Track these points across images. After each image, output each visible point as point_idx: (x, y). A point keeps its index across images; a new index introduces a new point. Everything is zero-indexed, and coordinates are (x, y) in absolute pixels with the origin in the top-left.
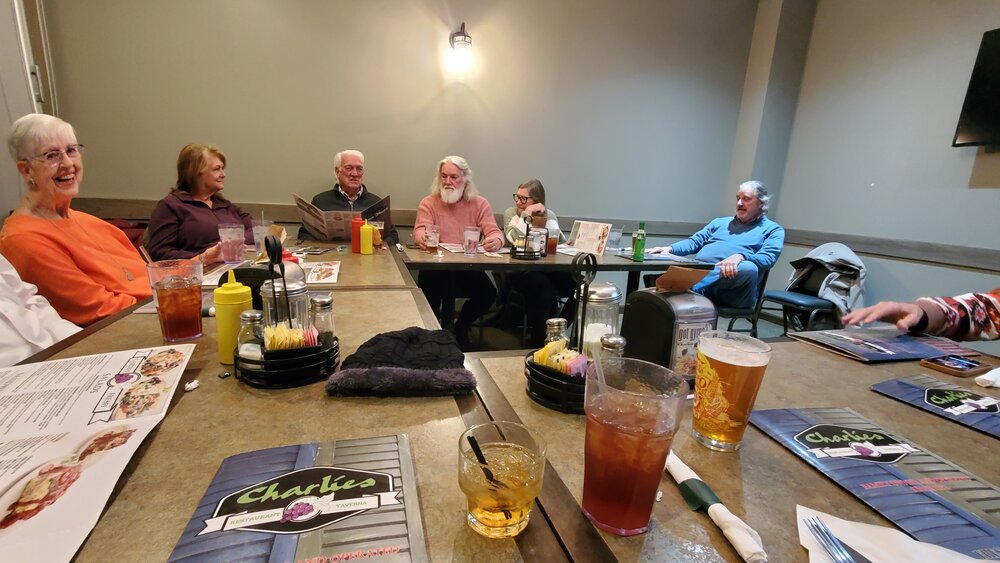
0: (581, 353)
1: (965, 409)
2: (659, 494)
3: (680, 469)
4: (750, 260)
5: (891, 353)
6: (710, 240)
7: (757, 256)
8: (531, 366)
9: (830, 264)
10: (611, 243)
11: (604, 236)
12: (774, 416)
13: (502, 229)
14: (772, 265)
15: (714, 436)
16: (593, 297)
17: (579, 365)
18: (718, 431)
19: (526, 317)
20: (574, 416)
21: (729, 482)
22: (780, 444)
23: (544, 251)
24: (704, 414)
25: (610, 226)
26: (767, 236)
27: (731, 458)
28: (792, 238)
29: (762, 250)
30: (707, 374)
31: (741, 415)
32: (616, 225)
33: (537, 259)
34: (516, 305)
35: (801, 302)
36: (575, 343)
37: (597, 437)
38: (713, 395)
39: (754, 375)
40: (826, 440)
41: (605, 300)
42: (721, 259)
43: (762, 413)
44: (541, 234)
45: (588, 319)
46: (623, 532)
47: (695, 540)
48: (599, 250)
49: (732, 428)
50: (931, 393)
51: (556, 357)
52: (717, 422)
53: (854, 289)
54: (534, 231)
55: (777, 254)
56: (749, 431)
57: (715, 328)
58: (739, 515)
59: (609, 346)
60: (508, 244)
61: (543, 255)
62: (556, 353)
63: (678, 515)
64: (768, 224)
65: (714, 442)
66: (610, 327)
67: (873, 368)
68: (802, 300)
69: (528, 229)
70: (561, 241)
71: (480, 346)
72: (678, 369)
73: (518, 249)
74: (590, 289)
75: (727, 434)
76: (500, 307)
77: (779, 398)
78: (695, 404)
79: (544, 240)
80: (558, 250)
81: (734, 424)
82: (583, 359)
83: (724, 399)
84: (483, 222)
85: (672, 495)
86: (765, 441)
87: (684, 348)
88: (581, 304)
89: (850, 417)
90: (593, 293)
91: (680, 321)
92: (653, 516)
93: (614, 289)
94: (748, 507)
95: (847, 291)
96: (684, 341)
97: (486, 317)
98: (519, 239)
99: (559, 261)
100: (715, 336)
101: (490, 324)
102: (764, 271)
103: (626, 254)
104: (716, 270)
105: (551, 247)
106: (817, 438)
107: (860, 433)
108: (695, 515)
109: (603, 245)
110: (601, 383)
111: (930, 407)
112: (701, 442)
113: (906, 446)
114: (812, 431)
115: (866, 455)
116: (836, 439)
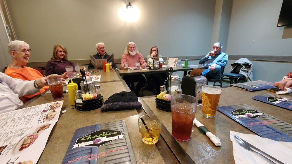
0: (170, 95)
1: (278, 102)
2: (193, 131)
3: (197, 123)
4: (219, 65)
5: (258, 88)
7: (221, 63)
8: (157, 99)
9: (242, 64)
10: (178, 63)
11: (176, 61)
12: (224, 108)
13: (146, 62)
14: (225, 65)
15: (208, 114)
16: (172, 79)
17: (170, 98)
18: (209, 113)
19: (155, 86)
20: (169, 112)
21: (212, 126)
22: (226, 115)
23: (159, 67)
24: (204, 108)
25: (177, 58)
26: (223, 57)
27: (213, 120)
28: (230, 58)
29: (222, 62)
30: (205, 97)
31: (215, 108)
32: (179, 58)
33: (157, 70)
34: (152, 83)
35: (234, 76)
36: (168, 93)
37: (175, 116)
38: (206, 103)
39: (218, 96)
40: (239, 113)
41: (176, 79)
43: (221, 107)
44: (157, 62)
45: (171, 85)
46: (184, 141)
47: (202, 141)
48: (175, 65)
49: (212, 112)
50: (269, 98)
51: (163, 96)
52: (208, 110)
53: (250, 71)
54: (155, 62)
55: (227, 62)
56: (217, 113)
57: (207, 85)
58: (214, 134)
59: (178, 92)
60: (148, 66)
61: (159, 68)
62: (163, 95)
63: (198, 135)
64: (223, 54)
65: (208, 116)
66: (178, 87)
67: (253, 93)
68: (235, 75)
69: (154, 61)
70: (164, 64)
71: (143, 95)
72: (197, 98)
73: (151, 67)
74: (171, 77)
75: (211, 114)
76: (148, 84)
77: (226, 103)
78: (202, 106)
79: (159, 64)
80: (163, 67)
81: (213, 111)
82: (170, 96)
83: (210, 104)
84: (141, 60)
85: (196, 130)
86: (222, 115)
87: (199, 91)
88: (169, 81)
89: (246, 107)
90: (172, 78)
91: (197, 83)
92: (191, 136)
93: (178, 76)
94: (217, 132)
95: (248, 71)
96: (199, 89)
97: (144, 88)
98: (151, 64)
99: (164, 69)
100: (207, 87)
101: (145, 89)
102: (223, 67)
103: (183, 66)
104: (209, 69)
105: (161, 66)
106: (236, 113)
107: (248, 111)
108: (203, 135)
109: (176, 64)
110: (175, 101)
111: (268, 102)
112: (204, 116)
113: (261, 113)
114: (235, 111)
115: (249, 116)
116: (241, 113)
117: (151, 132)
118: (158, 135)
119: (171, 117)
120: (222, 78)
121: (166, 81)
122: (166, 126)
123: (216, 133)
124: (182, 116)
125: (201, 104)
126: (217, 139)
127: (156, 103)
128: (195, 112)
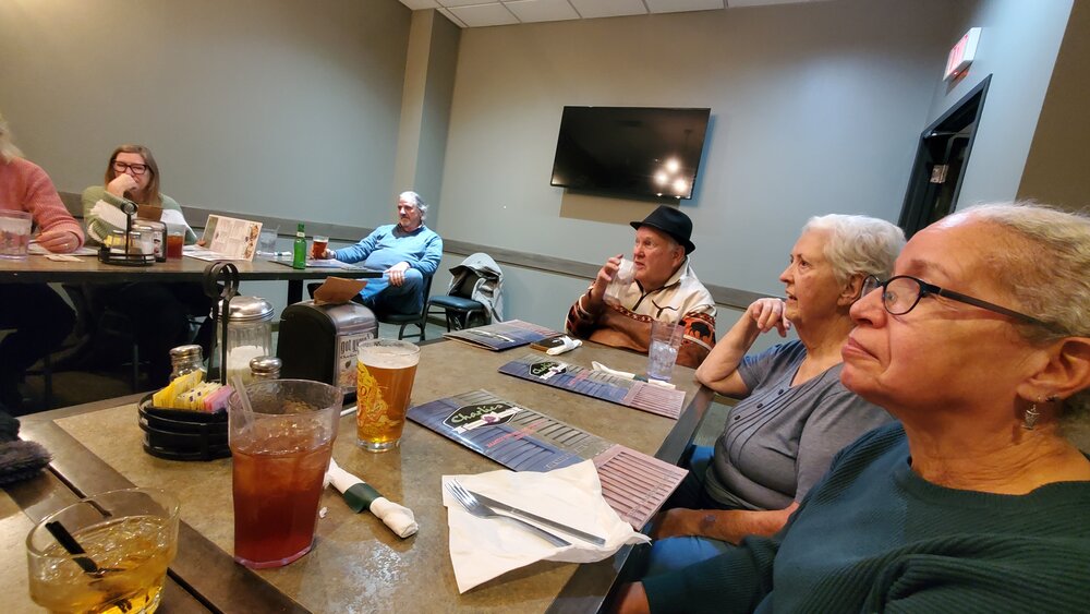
0: (224, 384)
1: (551, 374)
2: (322, 512)
3: (340, 477)
4: (415, 267)
5: (512, 341)
6: (377, 246)
7: (421, 263)
8: (150, 413)
9: (479, 271)
11: (252, 236)
12: (427, 408)
14: (435, 270)
15: (377, 439)
16: (237, 315)
17: (223, 399)
18: (380, 434)
20: (218, 461)
21: (390, 476)
22: (433, 431)
23: (161, 254)
24: (367, 421)
25: (260, 225)
26: (429, 244)
28: (449, 248)
29: (425, 258)
30: (368, 381)
31: (398, 413)
32: (269, 224)
33: (150, 265)
35: (459, 304)
36: (215, 375)
37: (246, 472)
38: (373, 401)
39: (408, 374)
40: (465, 418)
41: (253, 318)
42: (389, 267)
43: (419, 408)
44: (153, 230)
45: (231, 342)
47: (358, 539)
48: (247, 254)
50: (534, 367)
51: (189, 395)
52: (379, 425)
53: (496, 292)
54: (140, 226)
55: (438, 261)
56: (407, 428)
57: (376, 337)
58: (397, 502)
59: (261, 370)
61: (159, 260)
62: (188, 389)
63: (342, 522)
64: (427, 234)
65: (377, 445)
66: (261, 348)
68: (459, 303)
69: (130, 222)
70: (189, 240)
72: (342, 387)
73: (113, 251)
74: (232, 306)
75: (388, 434)
77: (434, 392)
78: (358, 414)
79: (160, 238)
80: (184, 253)
82: (227, 390)
83: (384, 403)
85: (336, 506)
86: (422, 432)
87: (347, 360)
88: (220, 325)
89: (483, 396)
90: (236, 310)
91: (341, 333)
92: (318, 533)
93: (263, 304)
94: (405, 493)
95: (492, 293)
96: (347, 353)
99: (186, 268)
100: (377, 344)
102: (428, 277)
103: (284, 259)
104: (384, 278)
105: (172, 248)
106: (460, 418)
107: (488, 406)
108: (359, 516)
109: (252, 249)
110: (248, 412)
111: (532, 377)
112: (365, 449)
113: (516, 408)
114: (456, 414)
115: (491, 423)
116: (473, 415)
117: (113, 579)
118: (156, 583)
119: (229, 481)
120: (426, 311)
121: (202, 319)
122: (200, 526)
123: (402, 496)
124: (281, 463)
125: (355, 408)
126: (405, 513)
127: (143, 433)
128: (333, 440)
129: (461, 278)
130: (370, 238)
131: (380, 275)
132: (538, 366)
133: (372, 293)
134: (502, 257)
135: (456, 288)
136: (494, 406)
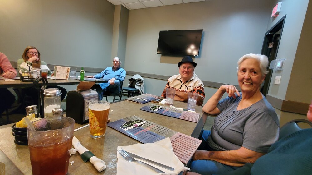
1: (157, 110)
2: (72, 163)
4: (117, 79)
5: (146, 101)
6: (106, 74)
7: (119, 78)
9: (137, 80)
11: (68, 72)
12: (116, 123)
14: (123, 80)
21: (99, 148)
22: (116, 130)
24: (92, 128)
25: (70, 68)
26: (122, 72)
28: (128, 73)
35: (131, 90)
38: (94, 122)
40: (128, 125)
42: (110, 79)
44: (37, 71)
48: (67, 77)
52: (96, 130)
53: (142, 86)
55: (124, 77)
64: (121, 70)
68: (131, 89)
75: (100, 132)
77: (119, 117)
78: (90, 126)
80: (47, 78)
81: (102, 129)
95: (141, 86)
103: (78, 78)
104: (108, 83)
105: (44, 76)
106: (126, 125)
107: (136, 121)
111: (151, 111)
112: (92, 138)
113: (145, 121)
114: (125, 124)
116: (130, 124)
129: (132, 82)
130: (104, 71)
131: (107, 82)
132: (153, 107)
133: (105, 87)
134: (143, 75)
135: (130, 85)
136: (138, 121)
